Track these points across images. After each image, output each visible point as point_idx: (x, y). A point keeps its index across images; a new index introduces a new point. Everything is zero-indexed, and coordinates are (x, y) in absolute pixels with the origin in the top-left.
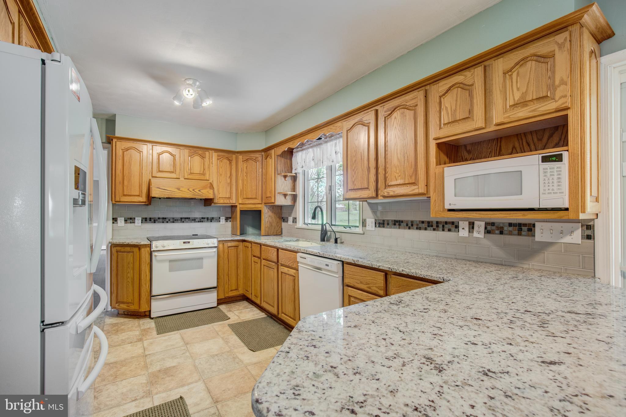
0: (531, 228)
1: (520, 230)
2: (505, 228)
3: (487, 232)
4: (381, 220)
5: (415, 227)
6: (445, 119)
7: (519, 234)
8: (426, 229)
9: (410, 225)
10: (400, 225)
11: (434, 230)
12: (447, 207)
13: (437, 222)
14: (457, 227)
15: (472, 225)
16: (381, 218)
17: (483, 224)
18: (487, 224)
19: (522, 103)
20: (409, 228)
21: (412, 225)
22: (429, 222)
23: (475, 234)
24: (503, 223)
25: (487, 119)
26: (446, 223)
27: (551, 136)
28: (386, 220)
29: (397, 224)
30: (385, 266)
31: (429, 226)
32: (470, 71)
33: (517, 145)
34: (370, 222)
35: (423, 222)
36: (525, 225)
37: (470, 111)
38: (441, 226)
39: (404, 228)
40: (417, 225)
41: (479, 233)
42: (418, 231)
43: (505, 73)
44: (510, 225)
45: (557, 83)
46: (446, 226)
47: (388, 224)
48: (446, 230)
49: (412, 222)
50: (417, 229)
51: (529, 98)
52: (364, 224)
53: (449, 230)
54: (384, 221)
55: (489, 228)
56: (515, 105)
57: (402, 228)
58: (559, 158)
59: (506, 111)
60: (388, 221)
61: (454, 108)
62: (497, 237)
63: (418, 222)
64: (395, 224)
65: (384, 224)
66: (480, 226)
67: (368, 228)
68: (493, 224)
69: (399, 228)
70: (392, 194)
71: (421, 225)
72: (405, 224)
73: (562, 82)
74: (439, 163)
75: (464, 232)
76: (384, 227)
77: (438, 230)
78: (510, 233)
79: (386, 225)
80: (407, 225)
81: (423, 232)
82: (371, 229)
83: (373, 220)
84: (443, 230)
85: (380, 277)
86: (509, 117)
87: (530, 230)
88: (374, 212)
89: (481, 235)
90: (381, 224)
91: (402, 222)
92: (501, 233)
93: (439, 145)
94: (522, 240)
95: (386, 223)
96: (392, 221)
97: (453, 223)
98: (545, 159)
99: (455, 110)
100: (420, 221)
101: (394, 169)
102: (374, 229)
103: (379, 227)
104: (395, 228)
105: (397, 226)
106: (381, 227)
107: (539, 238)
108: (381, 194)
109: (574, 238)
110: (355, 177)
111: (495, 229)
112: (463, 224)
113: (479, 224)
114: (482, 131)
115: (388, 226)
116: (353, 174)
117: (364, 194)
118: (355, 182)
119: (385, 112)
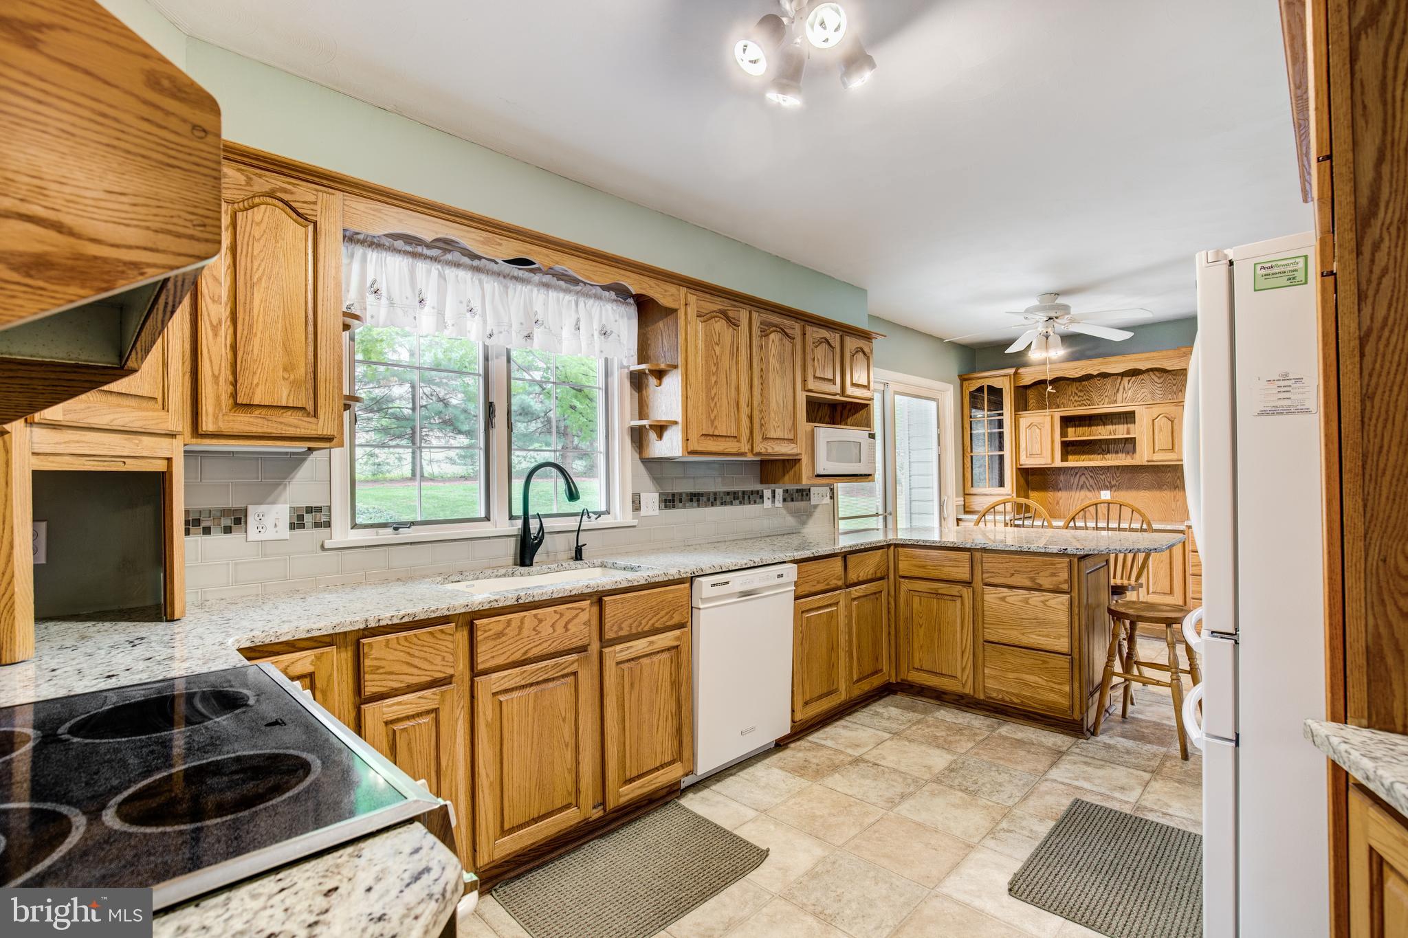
1: (802, 495)
2: (794, 495)
3: (784, 500)
4: (669, 493)
5: (718, 502)
7: (802, 500)
9: (712, 499)
10: (698, 500)
11: (740, 503)
12: (817, 471)
13: (744, 493)
14: (762, 497)
15: (774, 495)
16: (670, 489)
17: (782, 491)
18: (785, 491)
20: (712, 505)
21: (715, 499)
22: (735, 493)
23: (777, 504)
24: (793, 489)
25: (843, 388)
28: (677, 493)
29: (695, 499)
31: (734, 499)
32: (832, 331)
34: (650, 500)
35: (728, 493)
36: (805, 491)
37: (833, 374)
38: (746, 497)
39: (706, 505)
40: (722, 498)
41: (779, 503)
42: (723, 508)
44: (799, 490)
46: (751, 496)
47: (681, 501)
48: (752, 502)
49: (715, 494)
50: (722, 504)
52: (636, 505)
53: (755, 502)
54: (673, 495)
55: (785, 495)
56: (855, 384)
57: (702, 506)
60: (681, 494)
61: (823, 362)
62: (791, 505)
63: (722, 494)
64: (691, 500)
65: (674, 501)
66: (780, 494)
67: (643, 512)
69: (698, 506)
71: (728, 498)
72: (705, 499)
74: (808, 420)
75: (767, 503)
76: (674, 506)
77: (744, 504)
79: (677, 503)
80: (709, 500)
81: (728, 508)
82: (651, 513)
83: (657, 495)
84: (750, 503)
86: (851, 392)
87: (807, 495)
88: (657, 479)
89: (781, 504)
90: (670, 501)
91: (701, 495)
92: (792, 500)
94: (802, 504)
95: (677, 499)
96: (687, 494)
97: (758, 492)
98: (869, 436)
100: (724, 492)
101: (772, 415)
102: (657, 512)
103: (666, 507)
104: (692, 507)
105: (695, 504)
106: (670, 508)
107: (813, 502)
108: (757, 450)
109: (827, 500)
110: (715, 412)
111: (789, 497)
112: (767, 493)
113: (779, 492)
114: (838, 397)
115: (680, 505)
116: (712, 405)
117: (731, 446)
118: (716, 423)
119: (761, 323)
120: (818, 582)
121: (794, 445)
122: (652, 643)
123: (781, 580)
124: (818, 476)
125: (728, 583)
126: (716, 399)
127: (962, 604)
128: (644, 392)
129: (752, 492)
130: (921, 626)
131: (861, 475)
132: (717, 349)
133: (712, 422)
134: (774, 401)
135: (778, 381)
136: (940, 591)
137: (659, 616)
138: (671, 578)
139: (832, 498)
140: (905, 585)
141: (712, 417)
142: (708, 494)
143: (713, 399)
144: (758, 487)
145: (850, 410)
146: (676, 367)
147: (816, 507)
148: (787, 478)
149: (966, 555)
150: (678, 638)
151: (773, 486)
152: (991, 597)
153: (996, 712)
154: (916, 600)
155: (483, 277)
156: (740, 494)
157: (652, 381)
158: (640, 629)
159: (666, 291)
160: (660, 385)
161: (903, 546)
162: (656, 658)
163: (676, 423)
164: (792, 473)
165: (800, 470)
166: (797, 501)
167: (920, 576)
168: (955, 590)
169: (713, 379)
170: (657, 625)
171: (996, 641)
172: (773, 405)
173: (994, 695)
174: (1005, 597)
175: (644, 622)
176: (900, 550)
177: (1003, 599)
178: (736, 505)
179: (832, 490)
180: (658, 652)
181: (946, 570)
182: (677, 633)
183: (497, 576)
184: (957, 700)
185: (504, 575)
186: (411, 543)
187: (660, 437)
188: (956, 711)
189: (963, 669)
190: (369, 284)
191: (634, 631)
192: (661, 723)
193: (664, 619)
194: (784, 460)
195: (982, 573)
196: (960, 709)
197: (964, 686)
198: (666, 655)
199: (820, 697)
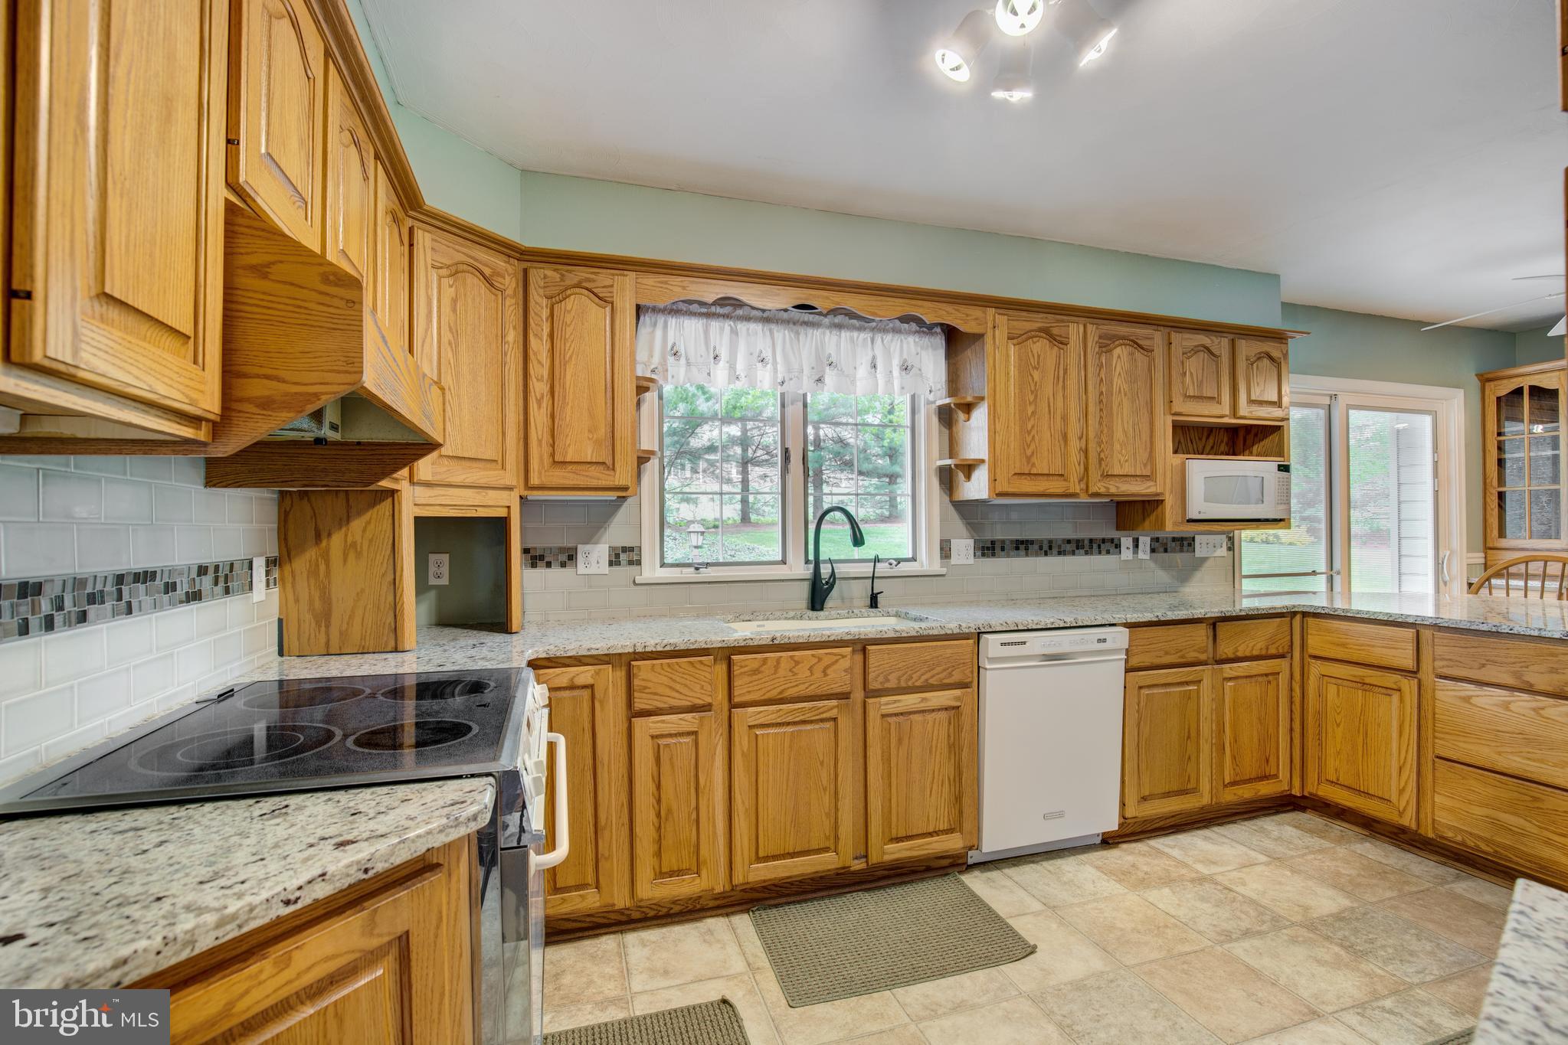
0: (1192, 543)
1: (1182, 546)
2: (1169, 545)
3: (1153, 550)
4: (987, 540)
5: (1055, 550)
6: (1189, 389)
7: (1181, 551)
8: (1073, 553)
9: (1046, 547)
10: (1027, 549)
11: (1087, 553)
13: (1091, 541)
14: (1118, 546)
15: (1136, 545)
16: (989, 536)
17: (1148, 540)
18: (1152, 540)
20: (1046, 554)
21: (1050, 548)
22: (1078, 541)
23: (1141, 555)
24: (1167, 538)
25: (1233, 406)
27: (1208, 437)
28: (998, 540)
29: (1022, 547)
31: (1078, 549)
32: (1216, 336)
34: (963, 548)
35: (1069, 541)
36: (1186, 539)
38: (1095, 546)
39: (1037, 555)
40: (1060, 547)
41: (1144, 554)
42: (1061, 558)
43: (1247, 360)
44: (1174, 539)
46: (1102, 546)
47: (1003, 549)
48: (1104, 552)
49: (1050, 542)
50: (1059, 553)
52: (945, 551)
53: (1108, 552)
54: (993, 542)
55: (1154, 545)
56: (1255, 401)
57: (1032, 556)
58: (1287, 469)
59: (1248, 405)
60: (1003, 541)
61: (1200, 377)
63: (1060, 542)
64: (1017, 548)
65: (993, 549)
66: (1146, 543)
67: (954, 560)
68: (1156, 540)
69: (1027, 556)
70: (1113, 490)
71: (1068, 547)
72: (1036, 547)
75: (1127, 554)
76: (993, 555)
77: (1092, 554)
79: (998, 550)
80: (1041, 548)
81: (1068, 560)
82: (964, 562)
83: (971, 542)
84: (1100, 553)
86: (1251, 412)
87: (1190, 545)
88: (972, 524)
89: (1148, 556)
90: (988, 549)
91: (1032, 542)
92: (1166, 551)
94: (1179, 558)
95: (998, 546)
96: (1012, 541)
97: (1112, 541)
99: (1201, 383)
100: (1063, 540)
101: (1117, 446)
102: (971, 560)
103: (983, 555)
104: (1018, 556)
105: (1023, 552)
106: (988, 557)
107: (1198, 554)
108: (1093, 489)
109: (1222, 551)
110: (1033, 446)
111: (1159, 546)
112: (1126, 542)
113: (1145, 541)
114: (1226, 420)
115: (1003, 553)
116: (1029, 439)
117: (1055, 486)
118: (1034, 459)
119: (1100, 337)
120: (1167, 653)
121: (1152, 483)
122: (924, 700)
123: (1102, 646)
124: (1189, 521)
125: (1024, 643)
126: (1034, 432)
127: (1402, 700)
128: (954, 429)
129: (1104, 541)
130: (1338, 725)
131: (1267, 520)
132: (1036, 375)
133: (1029, 459)
134: (1120, 429)
135: (1126, 403)
136: (1367, 681)
137: (935, 672)
138: (949, 632)
139: (1231, 549)
140: (1316, 669)
141: (1029, 452)
142: (1041, 541)
143: (1029, 433)
144: (1113, 534)
145: (1256, 435)
146: (982, 399)
147: (1204, 560)
148: (1147, 523)
149: (1410, 633)
150: (958, 699)
151: (1135, 534)
152: (1448, 694)
153: (1457, 860)
154: (1332, 690)
155: (773, 326)
156: (1086, 543)
157: (961, 416)
158: (910, 684)
159: (967, 315)
160: (968, 420)
161: (1316, 615)
162: (930, 717)
163: (982, 461)
164: (1153, 517)
165: (1163, 513)
166: (1174, 551)
167: (1339, 657)
168: (1391, 679)
169: (1030, 409)
170: (932, 681)
171: (1454, 758)
172: (1119, 434)
173: (1450, 834)
174: (1470, 697)
175: (915, 676)
176: (1310, 621)
177: (1467, 699)
178: (1079, 555)
179: (1231, 539)
180: (933, 710)
181: (1378, 651)
182: (957, 692)
183: (786, 618)
184: (1395, 834)
185: (793, 618)
186: (709, 583)
187: (968, 477)
188: (1392, 848)
189: (1401, 792)
190: (669, 348)
191: (903, 684)
192: (935, 787)
193: (942, 676)
194: (1143, 501)
195: (1434, 660)
196: (1398, 846)
197: (1401, 814)
198: (943, 715)
199: (1167, 795)
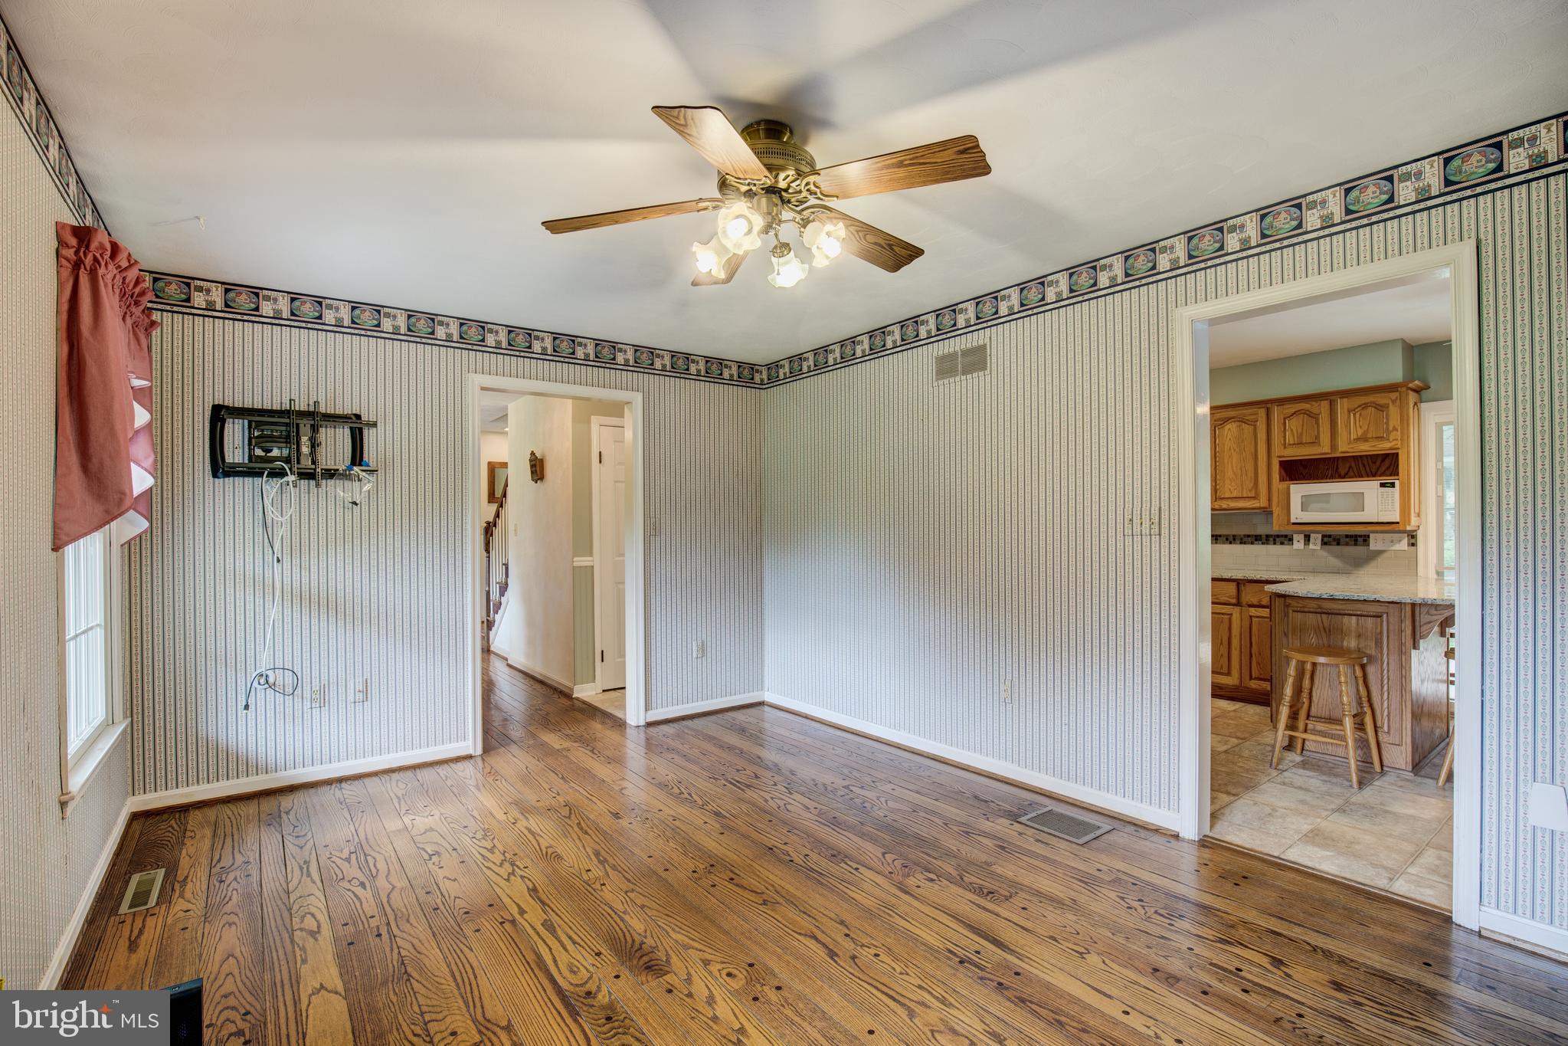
0: (1365, 539)
1: (1356, 541)
2: (1342, 541)
3: (1324, 544)
6: (1289, 439)
7: (1356, 544)
8: (1252, 543)
9: (1231, 539)
11: (1264, 544)
12: (1293, 520)
13: (1267, 536)
14: (1291, 540)
15: (1307, 538)
17: (1320, 536)
18: (1324, 537)
19: (1364, 439)
22: (1256, 536)
23: (1311, 546)
24: (1340, 536)
25: (1334, 446)
26: (1278, 536)
30: (1239, 575)
31: (1256, 541)
32: (1316, 402)
33: (1353, 465)
35: (1249, 536)
36: (1361, 536)
37: (1317, 437)
38: (1271, 539)
41: (1315, 544)
43: (1349, 411)
44: (1347, 536)
45: (1391, 428)
46: (1277, 540)
48: (1278, 543)
51: (1370, 435)
53: (1282, 543)
55: (1326, 540)
56: (1358, 439)
58: (1393, 485)
59: (1350, 443)
61: (1300, 430)
62: (1335, 548)
66: (1316, 539)
68: (1330, 536)
70: (1224, 506)
71: (1245, 539)
73: (1395, 429)
74: (1282, 480)
75: (1298, 544)
77: (1268, 544)
78: (1347, 544)
84: (1274, 544)
85: (1233, 587)
86: (1351, 448)
87: (1365, 541)
89: (1318, 547)
92: (1338, 544)
93: (1281, 463)
94: (1358, 551)
97: (1286, 536)
98: (1383, 485)
99: (1301, 434)
101: (1228, 482)
107: (1372, 547)
109: (1404, 545)
111: (1332, 541)
112: (1299, 537)
113: (1316, 537)
114: (1326, 456)
121: (1256, 501)
124: (1295, 523)
131: (1371, 523)
134: (1231, 472)
135: (1235, 455)
139: (1413, 545)
144: (1286, 532)
147: (1380, 553)
156: (1264, 537)
172: (1229, 474)
179: (1413, 537)
